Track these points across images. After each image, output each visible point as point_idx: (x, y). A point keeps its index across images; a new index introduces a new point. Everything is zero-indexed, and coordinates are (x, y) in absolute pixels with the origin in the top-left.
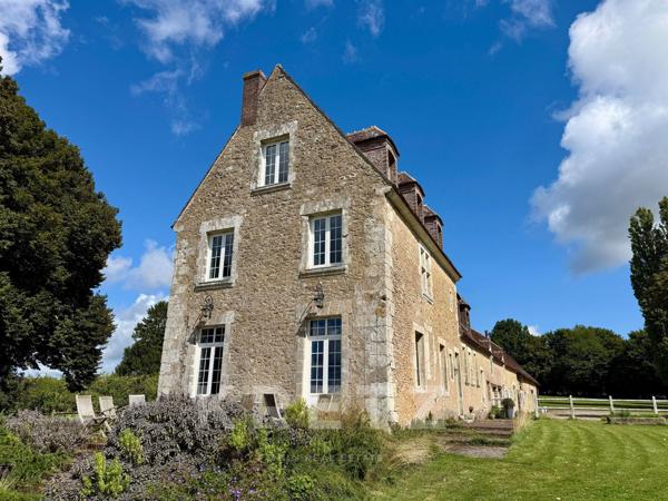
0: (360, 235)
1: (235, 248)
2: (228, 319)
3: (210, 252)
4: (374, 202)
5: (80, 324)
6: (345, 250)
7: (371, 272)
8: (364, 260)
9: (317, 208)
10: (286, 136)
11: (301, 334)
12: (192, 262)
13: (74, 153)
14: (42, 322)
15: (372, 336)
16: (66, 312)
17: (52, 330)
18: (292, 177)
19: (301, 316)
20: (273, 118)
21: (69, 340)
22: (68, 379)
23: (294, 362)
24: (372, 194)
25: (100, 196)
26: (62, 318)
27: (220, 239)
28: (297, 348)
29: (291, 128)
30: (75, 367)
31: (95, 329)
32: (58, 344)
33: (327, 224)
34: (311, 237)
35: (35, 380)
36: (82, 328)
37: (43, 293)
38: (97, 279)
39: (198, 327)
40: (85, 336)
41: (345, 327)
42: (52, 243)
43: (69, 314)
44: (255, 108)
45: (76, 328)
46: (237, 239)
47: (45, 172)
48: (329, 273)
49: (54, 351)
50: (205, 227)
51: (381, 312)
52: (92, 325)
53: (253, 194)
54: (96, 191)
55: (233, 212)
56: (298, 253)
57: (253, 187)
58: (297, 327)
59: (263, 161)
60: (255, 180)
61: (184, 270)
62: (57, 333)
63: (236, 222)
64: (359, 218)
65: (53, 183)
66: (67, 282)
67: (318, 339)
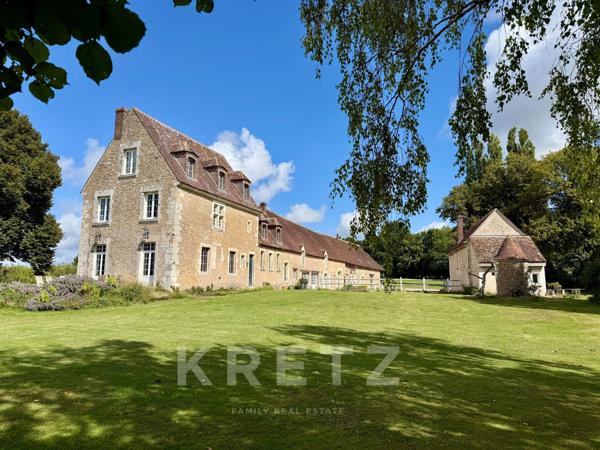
0: (166, 204)
1: (111, 207)
2: (107, 242)
3: (100, 207)
4: (172, 189)
5: (39, 235)
6: (159, 211)
7: (169, 223)
8: (166, 217)
9: (148, 189)
10: (135, 148)
11: (139, 250)
12: (91, 212)
13: (25, 120)
14: (15, 236)
15: (167, 252)
16: (29, 227)
17: (21, 238)
18: (137, 172)
19: (139, 242)
20: (129, 137)
21: (32, 245)
22: (35, 268)
23: (135, 262)
24: (171, 185)
25: (46, 146)
26: (26, 231)
27: (104, 201)
28: (137, 256)
29: (137, 144)
30: (38, 261)
31: (48, 238)
32: (26, 248)
33: (152, 197)
34: (146, 203)
35: (11, 268)
36: (41, 237)
37: (13, 218)
38: (48, 206)
39: (94, 245)
40: (42, 243)
41: (157, 247)
42: (17, 188)
43: (31, 229)
44: (121, 130)
45: (36, 237)
46: (112, 202)
47: (7, 141)
48: (152, 222)
49: (23, 251)
50: (97, 194)
51: (171, 241)
52: (47, 235)
53: (119, 178)
54: (43, 142)
55: (110, 187)
56: (138, 211)
57: (119, 175)
58: (137, 247)
59: (125, 160)
60: (120, 171)
61: (87, 216)
62: (24, 241)
63: (111, 193)
64: (166, 196)
65: (13, 148)
66: (28, 210)
67: (147, 252)
